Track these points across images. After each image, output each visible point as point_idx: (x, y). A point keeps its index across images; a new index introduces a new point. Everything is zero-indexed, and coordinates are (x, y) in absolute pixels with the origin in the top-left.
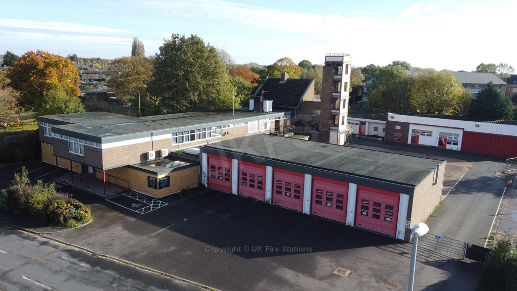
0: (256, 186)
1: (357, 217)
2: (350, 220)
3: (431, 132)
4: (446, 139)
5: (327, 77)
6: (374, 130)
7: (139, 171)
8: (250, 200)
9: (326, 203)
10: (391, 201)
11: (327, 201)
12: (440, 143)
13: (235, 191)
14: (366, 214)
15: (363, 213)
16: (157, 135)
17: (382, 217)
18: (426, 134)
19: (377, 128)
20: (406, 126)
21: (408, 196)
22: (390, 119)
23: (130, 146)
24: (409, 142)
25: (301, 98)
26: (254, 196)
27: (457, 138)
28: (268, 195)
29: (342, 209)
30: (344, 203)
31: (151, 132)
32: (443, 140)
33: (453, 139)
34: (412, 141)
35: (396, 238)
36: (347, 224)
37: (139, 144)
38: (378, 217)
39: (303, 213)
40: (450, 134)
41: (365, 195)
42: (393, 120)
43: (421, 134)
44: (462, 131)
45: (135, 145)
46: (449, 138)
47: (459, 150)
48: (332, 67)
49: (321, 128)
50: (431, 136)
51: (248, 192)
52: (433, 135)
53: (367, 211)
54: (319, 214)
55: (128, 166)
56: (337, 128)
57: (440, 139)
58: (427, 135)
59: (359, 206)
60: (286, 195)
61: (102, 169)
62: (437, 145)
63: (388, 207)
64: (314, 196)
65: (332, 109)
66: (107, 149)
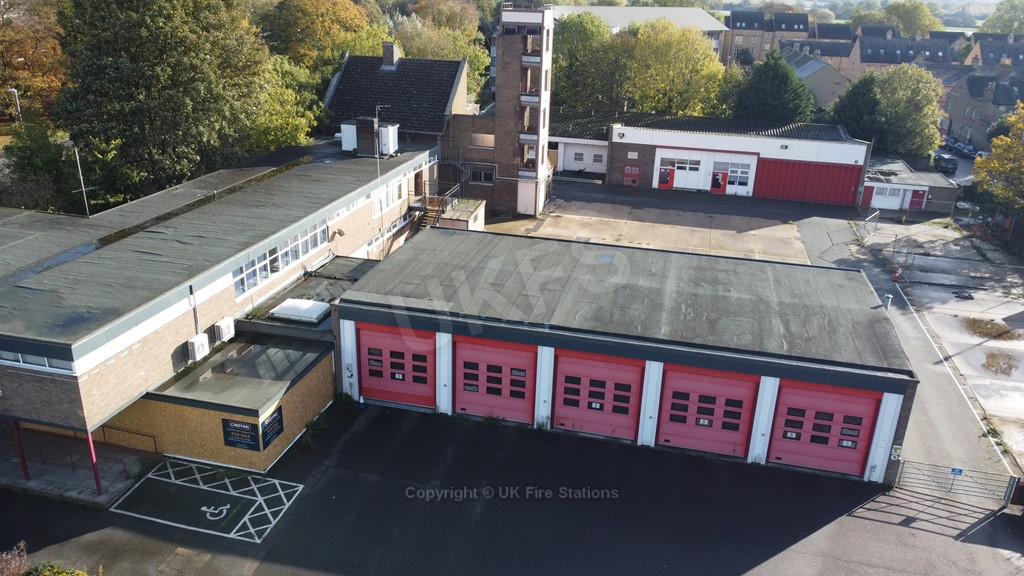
0: (506, 392)
1: (774, 442)
2: (758, 450)
3: (698, 163)
4: (725, 176)
5: (507, 59)
6: (576, 159)
7: (189, 408)
8: (492, 425)
9: (698, 420)
10: (859, 407)
11: (699, 416)
12: (715, 183)
13: (444, 404)
14: (794, 435)
15: (789, 435)
16: (202, 285)
17: (833, 441)
18: (688, 166)
19: (582, 154)
20: (648, 151)
21: (902, 397)
22: (616, 139)
23: (144, 341)
24: (655, 184)
25: (447, 110)
26: (499, 414)
27: (747, 173)
28: (543, 411)
29: (737, 429)
30: (744, 415)
31: (186, 285)
32: (720, 177)
33: (739, 174)
34: (660, 182)
35: (866, 479)
36: (749, 460)
37: (166, 327)
38: (825, 441)
39: (639, 443)
40: (733, 165)
41: (799, 398)
42: (624, 140)
43: (679, 168)
44: (756, 157)
45: (156, 333)
46: (732, 172)
47: (750, 194)
48: (517, 38)
49: (497, 176)
50: (697, 169)
51: (481, 406)
52: (701, 167)
53: (799, 431)
54: (676, 442)
55: (148, 396)
56: (533, 174)
57: (715, 176)
58: (691, 169)
59: (781, 421)
60: (590, 405)
61: (86, 431)
62: (708, 187)
63: (852, 420)
64: (667, 405)
65: (521, 133)
66: (89, 373)
